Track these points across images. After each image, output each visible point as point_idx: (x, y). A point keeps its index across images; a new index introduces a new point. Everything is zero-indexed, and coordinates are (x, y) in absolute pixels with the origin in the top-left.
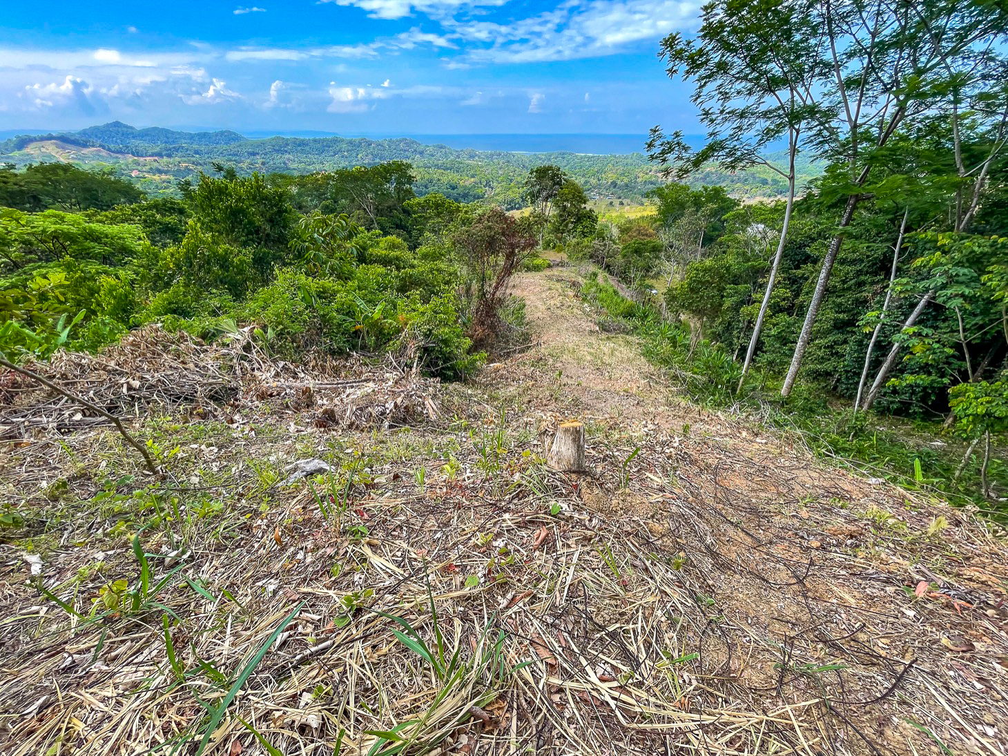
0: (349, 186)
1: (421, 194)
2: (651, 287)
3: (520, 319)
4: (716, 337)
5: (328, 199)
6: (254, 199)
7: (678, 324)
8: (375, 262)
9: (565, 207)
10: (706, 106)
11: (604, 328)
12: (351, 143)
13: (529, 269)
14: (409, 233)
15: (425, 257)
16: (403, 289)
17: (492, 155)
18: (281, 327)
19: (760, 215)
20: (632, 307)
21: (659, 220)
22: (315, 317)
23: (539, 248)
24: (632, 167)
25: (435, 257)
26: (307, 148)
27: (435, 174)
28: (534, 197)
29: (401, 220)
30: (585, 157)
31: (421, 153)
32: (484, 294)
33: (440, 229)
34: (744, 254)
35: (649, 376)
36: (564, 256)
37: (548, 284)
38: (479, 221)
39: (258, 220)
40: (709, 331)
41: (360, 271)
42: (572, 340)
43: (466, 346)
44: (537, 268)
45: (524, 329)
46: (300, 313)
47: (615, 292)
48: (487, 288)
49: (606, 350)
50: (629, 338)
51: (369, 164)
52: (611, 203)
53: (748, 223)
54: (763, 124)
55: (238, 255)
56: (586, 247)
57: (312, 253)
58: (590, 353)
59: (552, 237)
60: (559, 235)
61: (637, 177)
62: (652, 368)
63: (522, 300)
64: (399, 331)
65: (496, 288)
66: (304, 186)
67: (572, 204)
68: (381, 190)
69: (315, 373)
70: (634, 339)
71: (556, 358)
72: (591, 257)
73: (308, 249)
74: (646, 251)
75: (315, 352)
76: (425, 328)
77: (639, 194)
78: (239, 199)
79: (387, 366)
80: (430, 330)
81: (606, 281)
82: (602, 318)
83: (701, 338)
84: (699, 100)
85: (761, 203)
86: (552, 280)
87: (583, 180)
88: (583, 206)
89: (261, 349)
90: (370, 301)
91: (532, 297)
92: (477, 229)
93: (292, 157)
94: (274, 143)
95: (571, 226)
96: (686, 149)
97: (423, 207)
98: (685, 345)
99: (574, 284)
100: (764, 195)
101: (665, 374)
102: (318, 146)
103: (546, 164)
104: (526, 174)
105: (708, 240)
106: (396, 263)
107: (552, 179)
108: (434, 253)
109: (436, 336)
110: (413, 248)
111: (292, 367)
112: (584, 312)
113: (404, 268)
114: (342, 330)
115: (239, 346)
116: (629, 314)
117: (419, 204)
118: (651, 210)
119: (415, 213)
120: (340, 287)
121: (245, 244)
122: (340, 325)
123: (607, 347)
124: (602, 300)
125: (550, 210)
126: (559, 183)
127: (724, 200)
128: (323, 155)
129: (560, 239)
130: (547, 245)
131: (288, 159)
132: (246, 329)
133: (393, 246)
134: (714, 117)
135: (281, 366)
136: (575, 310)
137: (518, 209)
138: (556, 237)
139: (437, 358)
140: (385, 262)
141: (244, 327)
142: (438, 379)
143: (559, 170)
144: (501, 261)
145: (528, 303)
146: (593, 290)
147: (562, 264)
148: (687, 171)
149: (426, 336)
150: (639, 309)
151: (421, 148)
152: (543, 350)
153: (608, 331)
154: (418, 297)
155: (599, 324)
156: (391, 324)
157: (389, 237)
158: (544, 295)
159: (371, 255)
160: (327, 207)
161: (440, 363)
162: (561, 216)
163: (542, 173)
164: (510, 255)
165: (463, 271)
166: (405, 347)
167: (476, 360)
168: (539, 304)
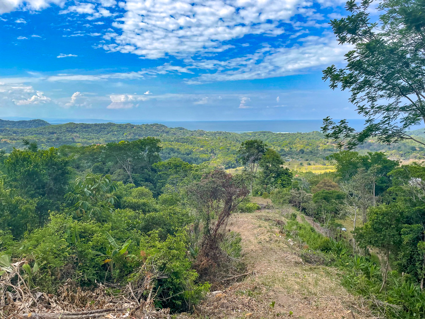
0: (115, 153)
1: (165, 158)
2: (341, 226)
3: (238, 251)
4: (403, 268)
5: (99, 162)
6: (46, 165)
7: (368, 257)
8: (127, 207)
9: (267, 167)
10: (361, 104)
11: (307, 260)
12: (120, 126)
13: (243, 211)
14: (155, 184)
15: (165, 202)
16: (146, 229)
17: (215, 134)
18: (45, 262)
19: (416, 172)
20: (327, 242)
21: (338, 175)
22: (73, 253)
23: (250, 195)
24: (314, 140)
25: (172, 202)
26: (90, 130)
27: (176, 146)
28: (245, 161)
29: (149, 176)
30: (280, 134)
31: (167, 132)
32: (209, 231)
33: (177, 182)
34: (410, 200)
35: (351, 306)
36: (269, 201)
37: (258, 223)
38: (206, 177)
39: (46, 179)
40: (395, 263)
41: (115, 214)
42: (280, 270)
43: (193, 278)
44: (249, 210)
45: (240, 260)
46: (63, 251)
47: (312, 229)
48: (211, 226)
49: (310, 280)
50: (329, 269)
51: (131, 139)
52: (301, 164)
53: (408, 178)
54: (403, 115)
55: (26, 204)
56: (286, 195)
57: (81, 202)
58: (297, 283)
59: (259, 187)
60: (265, 186)
61: (318, 147)
62: (353, 298)
63: (239, 235)
64: (139, 264)
65: (218, 225)
66: (83, 153)
67: (273, 165)
68: (137, 156)
69: (66, 303)
70: (332, 270)
71: (269, 287)
72: (290, 202)
73: (78, 199)
74: (332, 198)
75: (69, 284)
76: (160, 263)
77: (322, 157)
78: (37, 166)
79: (126, 296)
80: (164, 264)
81: (303, 220)
82: (304, 251)
83: (390, 268)
84: (355, 101)
85: (415, 163)
86: (261, 219)
87: (279, 149)
88: (281, 166)
89: (25, 281)
90: (119, 239)
91: (246, 233)
92: (204, 183)
93: (78, 135)
94: (68, 126)
95: (273, 180)
96: (351, 130)
97: (166, 167)
98: (378, 276)
99: (279, 223)
100: (416, 157)
101: (365, 304)
102: (97, 128)
103: (252, 139)
104: (239, 145)
105: (380, 190)
106: (144, 208)
107: (257, 148)
108: (172, 199)
109: (169, 269)
110: (156, 195)
111: (47, 298)
112: (289, 246)
113: (149, 211)
114: (93, 264)
115: (8, 278)
116: (326, 249)
117: (163, 165)
118: (332, 168)
119: (160, 171)
120: (98, 228)
121: (32, 196)
122: (93, 259)
123: (311, 277)
124: (302, 236)
125: (257, 169)
126: (262, 151)
127: (386, 161)
128: (100, 134)
129: (265, 189)
130: (256, 193)
131: (76, 136)
132: (17, 264)
133: (142, 195)
134: (367, 110)
135: (38, 296)
136: (281, 244)
137: (233, 168)
138: (263, 188)
139: (169, 289)
140: (134, 207)
141: (16, 262)
142: (168, 310)
143: (262, 142)
144: (222, 205)
145: (243, 237)
146: (294, 227)
147: (268, 207)
148: (355, 145)
149: (161, 269)
150: (333, 243)
151: (167, 130)
152: (258, 280)
153: (310, 263)
154: (157, 235)
155: (302, 256)
156: (133, 258)
157: (139, 188)
158: (255, 231)
159: (125, 202)
160: (97, 167)
161: (171, 293)
162: (265, 173)
163: (250, 145)
164: (228, 201)
165: (192, 212)
166: (143, 279)
167: (201, 290)
168: (252, 238)
